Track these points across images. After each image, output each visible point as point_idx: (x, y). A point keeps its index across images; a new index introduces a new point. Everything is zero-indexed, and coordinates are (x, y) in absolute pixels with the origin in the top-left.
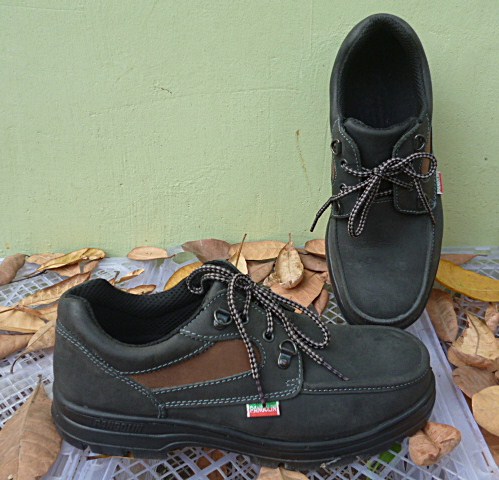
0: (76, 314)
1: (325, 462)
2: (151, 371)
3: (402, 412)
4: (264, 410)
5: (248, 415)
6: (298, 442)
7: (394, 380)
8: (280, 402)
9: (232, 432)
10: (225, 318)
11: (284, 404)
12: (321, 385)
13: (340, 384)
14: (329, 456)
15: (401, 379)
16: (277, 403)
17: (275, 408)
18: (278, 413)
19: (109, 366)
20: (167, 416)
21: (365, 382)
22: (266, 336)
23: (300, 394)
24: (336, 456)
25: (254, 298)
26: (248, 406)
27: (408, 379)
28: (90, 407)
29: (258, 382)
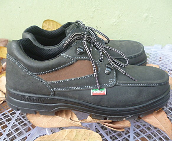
0: (14, 47)
1: (125, 117)
2: (48, 73)
3: (159, 96)
4: (99, 92)
5: (92, 95)
6: (114, 107)
7: (156, 82)
8: (106, 88)
9: (84, 103)
10: (82, 50)
11: (108, 89)
12: (124, 82)
13: (133, 82)
14: (127, 114)
15: (159, 81)
16: (105, 89)
17: (104, 91)
18: (106, 94)
19: (29, 71)
20: (55, 95)
21: (144, 82)
22: (100, 61)
23: (115, 85)
24: (131, 114)
25: (94, 46)
26: (91, 90)
27: (162, 82)
28: (21, 91)
29: (96, 79)
